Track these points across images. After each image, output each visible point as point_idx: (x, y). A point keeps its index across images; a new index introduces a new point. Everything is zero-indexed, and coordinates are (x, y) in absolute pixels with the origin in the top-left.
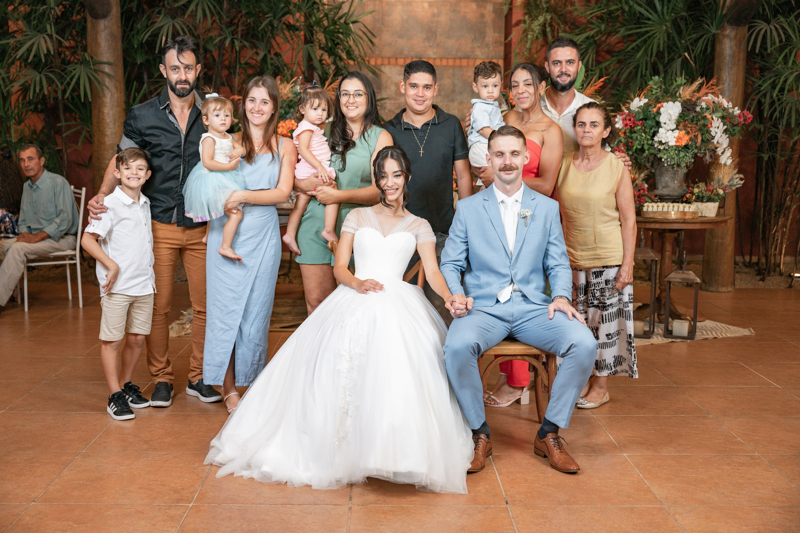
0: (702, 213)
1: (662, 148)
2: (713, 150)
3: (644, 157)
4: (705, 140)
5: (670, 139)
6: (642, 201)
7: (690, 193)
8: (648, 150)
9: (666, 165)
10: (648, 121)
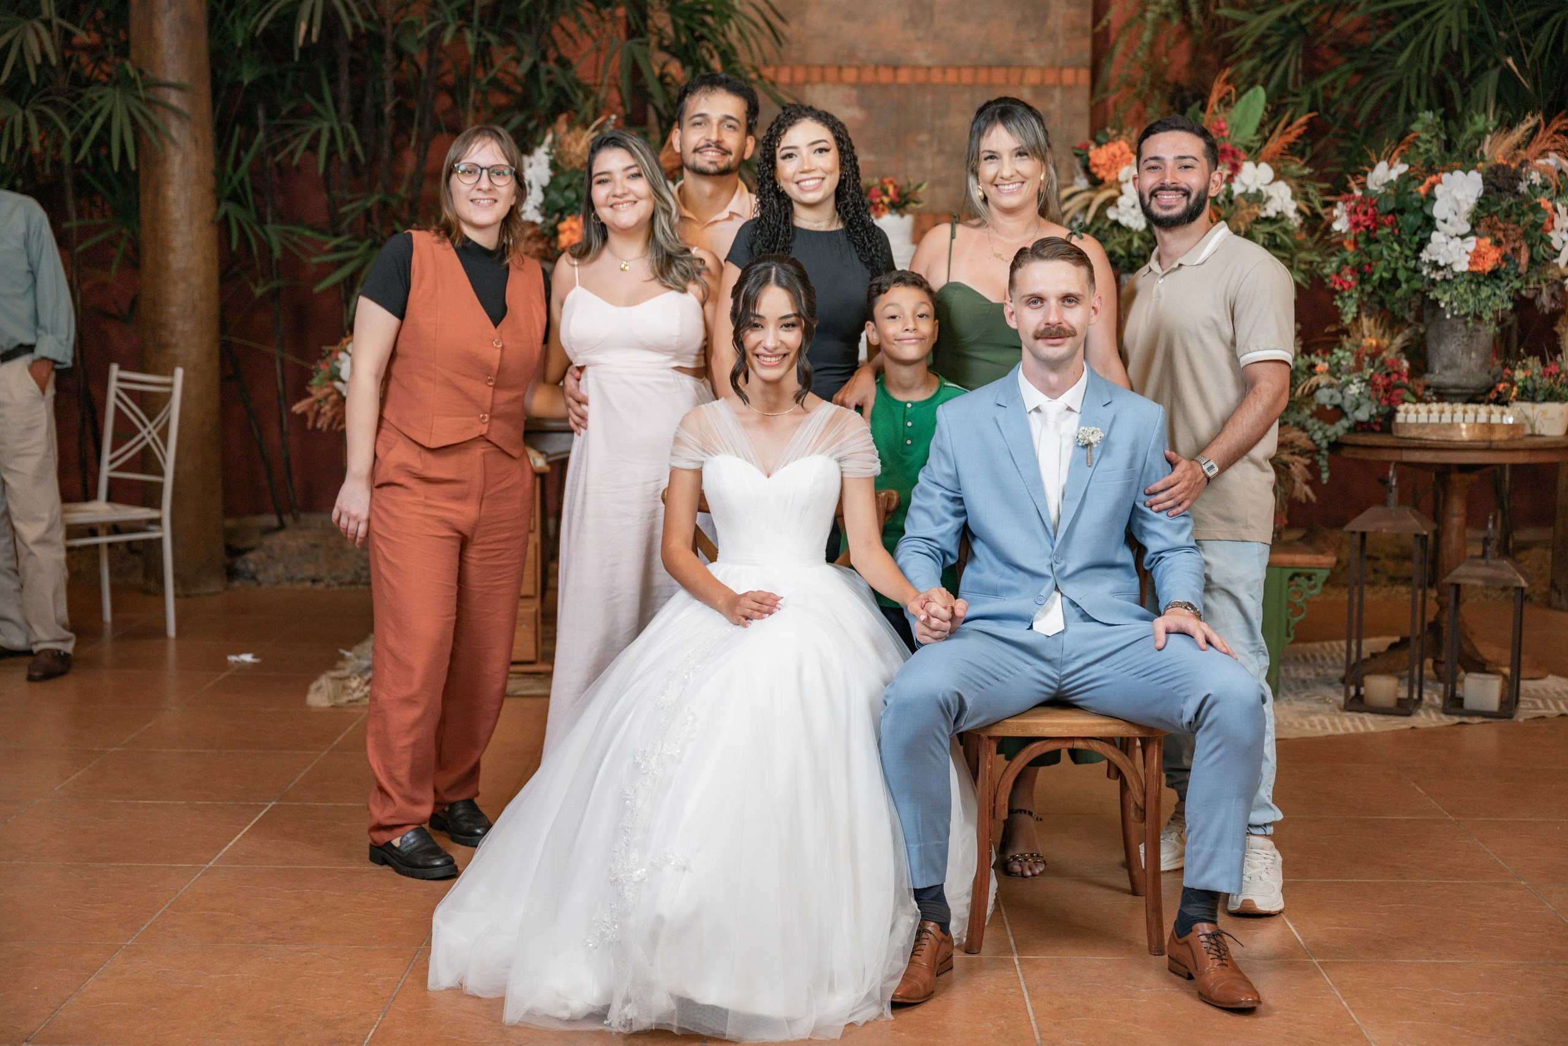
0: (1532, 426)
1: (1438, 278)
2: (1556, 282)
3: (1400, 299)
4: (1539, 259)
5: (1456, 258)
6: (1394, 398)
7: (1506, 381)
8: (1408, 281)
9: (1448, 316)
10: (1406, 215)
